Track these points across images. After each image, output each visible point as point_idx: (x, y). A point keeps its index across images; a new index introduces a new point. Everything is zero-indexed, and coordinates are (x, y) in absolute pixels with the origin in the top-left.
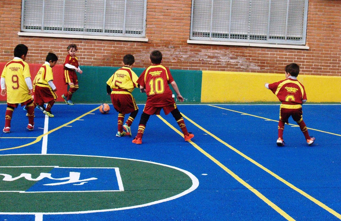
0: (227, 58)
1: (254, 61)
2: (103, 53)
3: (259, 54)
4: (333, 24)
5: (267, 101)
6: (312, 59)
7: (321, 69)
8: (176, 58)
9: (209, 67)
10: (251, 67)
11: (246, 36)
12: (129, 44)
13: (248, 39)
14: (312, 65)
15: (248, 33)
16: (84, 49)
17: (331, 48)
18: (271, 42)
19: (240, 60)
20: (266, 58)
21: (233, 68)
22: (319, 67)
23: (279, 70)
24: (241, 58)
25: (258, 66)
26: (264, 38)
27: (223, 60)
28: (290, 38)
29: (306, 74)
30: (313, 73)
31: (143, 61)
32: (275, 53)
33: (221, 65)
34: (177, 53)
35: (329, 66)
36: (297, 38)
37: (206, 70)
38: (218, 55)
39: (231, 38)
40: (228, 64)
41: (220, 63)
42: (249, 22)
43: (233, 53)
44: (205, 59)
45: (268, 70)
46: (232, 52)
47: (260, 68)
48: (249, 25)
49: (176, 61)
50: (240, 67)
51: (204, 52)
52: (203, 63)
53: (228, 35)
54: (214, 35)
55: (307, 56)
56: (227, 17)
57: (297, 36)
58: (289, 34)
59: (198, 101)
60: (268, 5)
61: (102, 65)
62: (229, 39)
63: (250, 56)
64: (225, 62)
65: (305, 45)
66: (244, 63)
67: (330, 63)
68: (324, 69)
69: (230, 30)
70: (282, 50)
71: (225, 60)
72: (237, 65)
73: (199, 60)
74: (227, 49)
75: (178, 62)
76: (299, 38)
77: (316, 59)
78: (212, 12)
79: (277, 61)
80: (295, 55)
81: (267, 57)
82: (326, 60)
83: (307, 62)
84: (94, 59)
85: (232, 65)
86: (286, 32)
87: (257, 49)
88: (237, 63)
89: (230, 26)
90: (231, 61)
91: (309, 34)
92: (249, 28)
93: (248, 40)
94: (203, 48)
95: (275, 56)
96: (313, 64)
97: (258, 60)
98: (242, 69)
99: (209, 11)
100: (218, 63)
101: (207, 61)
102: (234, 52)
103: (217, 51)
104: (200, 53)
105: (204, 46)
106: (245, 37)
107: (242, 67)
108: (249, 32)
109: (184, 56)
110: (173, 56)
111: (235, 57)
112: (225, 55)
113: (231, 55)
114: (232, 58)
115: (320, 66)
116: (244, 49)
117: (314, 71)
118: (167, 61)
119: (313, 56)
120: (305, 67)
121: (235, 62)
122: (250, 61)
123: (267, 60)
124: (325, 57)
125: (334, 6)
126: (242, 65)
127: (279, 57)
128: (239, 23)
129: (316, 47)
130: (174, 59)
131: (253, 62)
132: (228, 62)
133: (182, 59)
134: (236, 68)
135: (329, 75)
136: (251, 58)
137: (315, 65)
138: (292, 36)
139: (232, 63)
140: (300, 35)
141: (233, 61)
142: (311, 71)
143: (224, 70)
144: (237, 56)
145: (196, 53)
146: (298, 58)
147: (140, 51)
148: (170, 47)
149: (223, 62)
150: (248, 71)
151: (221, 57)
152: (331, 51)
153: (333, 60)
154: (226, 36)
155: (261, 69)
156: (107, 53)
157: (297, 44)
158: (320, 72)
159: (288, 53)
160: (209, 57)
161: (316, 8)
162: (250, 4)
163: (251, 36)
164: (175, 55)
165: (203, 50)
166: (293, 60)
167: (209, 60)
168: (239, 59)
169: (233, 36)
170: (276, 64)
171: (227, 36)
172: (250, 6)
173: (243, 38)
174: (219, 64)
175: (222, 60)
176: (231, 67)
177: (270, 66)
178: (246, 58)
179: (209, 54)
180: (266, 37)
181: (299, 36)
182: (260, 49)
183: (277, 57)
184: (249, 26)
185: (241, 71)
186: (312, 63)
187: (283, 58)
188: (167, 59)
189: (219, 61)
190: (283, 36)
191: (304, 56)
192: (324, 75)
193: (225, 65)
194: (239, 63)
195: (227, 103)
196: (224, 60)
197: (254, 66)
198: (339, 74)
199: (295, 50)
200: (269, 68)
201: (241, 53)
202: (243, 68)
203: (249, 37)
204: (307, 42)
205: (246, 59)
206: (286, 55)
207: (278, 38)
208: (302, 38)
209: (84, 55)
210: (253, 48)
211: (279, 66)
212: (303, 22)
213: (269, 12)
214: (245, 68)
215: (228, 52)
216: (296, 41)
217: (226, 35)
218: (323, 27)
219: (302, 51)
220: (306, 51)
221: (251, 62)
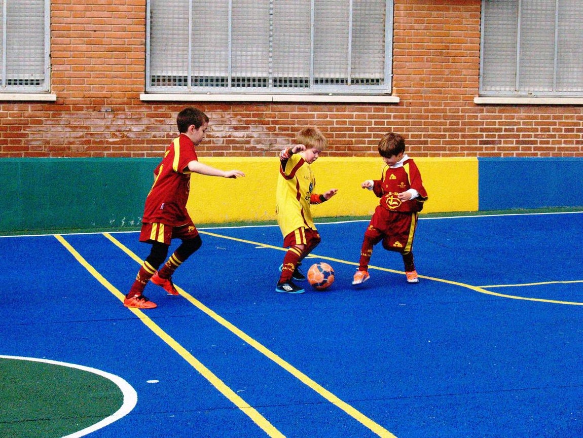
0: (227, 129)
1: (284, 132)
3: (294, 117)
4: (447, 48)
6: (406, 123)
7: (426, 142)
8: (117, 133)
11: (265, 80)
12: (16, 107)
13: (270, 86)
15: (270, 73)
17: (446, 98)
18: (319, 91)
19: (255, 132)
21: (241, 148)
22: (423, 139)
23: (338, 149)
24: (257, 127)
26: (304, 82)
27: (218, 134)
28: (357, 82)
31: (49, 142)
32: (329, 113)
33: (214, 143)
34: (120, 122)
35: (444, 136)
36: (373, 80)
39: (233, 85)
40: (229, 142)
41: (212, 139)
42: (271, 49)
43: (240, 117)
46: (236, 115)
48: (271, 57)
49: (118, 140)
50: (255, 147)
53: (227, 80)
54: (196, 81)
55: (395, 117)
56: (223, 41)
57: (372, 77)
58: (355, 73)
60: (309, 13)
62: (230, 89)
63: (276, 123)
64: (223, 137)
65: (390, 95)
66: (264, 137)
67: (445, 130)
68: (432, 142)
69: (230, 69)
70: (343, 106)
71: (224, 134)
72: (248, 142)
73: (168, 135)
74: (225, 110)
75: (122, 142)
76: (378, 81)
77: (414, 124)
78: (190, 31)
79: (333, 129)
80: (371, 117)
81: (311, 123)
82: (436, 124)
85: (238, 142)
86: (350, 68)
88: (247, 139)
89: (230, 63)
90: (237, 134)
91: (399, 71)
92: (270, 62)
93: (270, 89)
94: (175, 109)
95: (328, 119)
96: (410, 133)
97: (293, 130)
98: (259, 150)
99: (183, 30)
100: (207, 139)
102: (241, 114)
104: (168, 120)
105: (176, 105)
106: (262, 83)
107: (259, 146)
108: (271, 71)
109: (135, 129)
110: (112, 130)
111: (244, 125)
112: (222, 123)
113: (234, 123)
114: (236, 128)
115: (425, 136)
116: (263, 107)
118: (97, 140)
119: (408, 117)
121: (243, 137)
122: (276, 132)
124: (433, 117)
125: (448, 10)
126: (259, 142)
127: (337, 123)
128: (249, 53)
129: (413, 98)
130: (114, 135)
131: (282, 134)
132: (230, 136)
133: (131, 135)
134: (247, 149)
135: (444, 155)
136: (277, 126)
137: (413, 136)
138: (362, 76)
139: (237, 139)
140: (380, 73)
141: (239, 134)
143: (221, 155)
144: (247, 122)
145: (160, 121)
146: (376, 123)
148: (103, 110)
149: (218, 137)
151: (213, 127)
152: (446, 105)
153: (451, 124)
154: (221, 82)
157: (372, 92)
158: (426, 149)
159: (355, 113)
161: (410, 15)
162: (271, 12)
163: (275, 81)
164: (116, 128)
166: (367, 126)
168: (251, 129)
169: (238, 82)
170: (332, 136)
171: (225, 83)
172: (271, 17)
173: (259, 86)
174: (209, 142)
175: (216, 132)
176: (236, 148)
178: (267, 128)
180: (306, 82)
181: (377, 76)
182: (296, 106)
183: (332, 123)
184: (270, 60)
185: (258, 155)
186: (408, 130)
187: (345, 123)
188: (98, 137)
189: (209, 136)
190: (343, 76)
191: (388, 117)
192: (433, 155)
193: (223, 143)
194: (252, 137)
195: (230, 224)
196: (220, 133)
197: (284, 142)
198: (466, 152)
201: (254, 116)
203: (271, 81)
204: (394, 88)
206: (351, 117)
207: (332, 81)
208: (383, 80)
210: (280, 106)
211: (338, 141)
212: (384, 46)
213: (312, 28)
214: (265, 148)
215: (228, 115)
216: (369, 87)
217: (223, 80)
218: (428, 54)
219: (385, 107)
221: (276, 135)
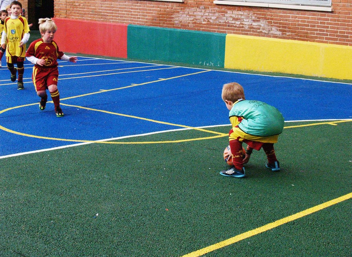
0: (250, 21)
1: (275, 25)
2: (152, 13)
3: (280, 16)
5: (286, 72)
6: (337, 24)
7: (347, 37)
8: (206, 20)
9: (234, 30)
10: (272, 32)
12: (170, 4)
14: (337, 32)
16: (140, 9)
18: (294, 3)
19: (263, 23)
20: (287, 22)
21: (256, 32)
22: (345, 35)
23: (301, 36)
24: (263, 21)
25: (280, 30)
29: (330, 43)
30: (338, 42)
31: (181, 22)
32: (297, 15)
34: (207, 14)
37: (231, 33)
38: (242, 17)
40: (251, 28)
41: (243, 25)
43: (256, 15)
44: (230, 22)
45: (289, 35)
46: (254, 14)
47: (281, 32)
49: (206, 23)
51: (230, 13)
52: (229, 26)
55: (331, 20)
59: (222, 66)
61: (151, 25)
63: (272, 19)
64: (248, 25)
65: (331, 7)
66: (266, 27)
68: (350, 37)
70: (305, 12)
71: (249, 23)
72: (259, 29)
73: (225, 22)
74: (249, 11)
75: (207, 24)
77: (341, 25)
79: (299, 25)
80: (318, 19)
81: (289, 20)
83: (331, 28)
84: (147, 19)
85: (254, 28)
87: (278, 10)
88: (259, 27)
94: (229, 9)
95: (297, 19)
96: (339, 30)
97: (280, 23)
98: (263, 33)
100: (241, 26)
101: (232, 24)
102: (256, 13)
103: (241, 13)
104: (226, 15)
105: (229, 7)
107: (263, 31)
109: (213, 18)
110: (204, 17)
111: (258, 20)
112: (248, 17)
113: (253, 18)
114: (254, 21)
115: (347, 33)
116: (266, 10)
117: (340, 40)
118: (198, 22)
119: (338, 21)
120: (329, 33)
121: (257, 26)
122: (272, 24)
123: (288, 24)
126: (264, 29)
127: (301, 21)
129: (341, 9)
130: (204, 20)
131: (274, 26)
132: (251, 25)
133: (211, 21)
134: (259, 32)
136: (273, 21)
137: (340, 32)
139: (254, 27)
141: (255, 24)
142: (337, 40)
143: (247, 34)
144: (258, 18)
145: (223, 15)
146: (321, 23)
147: (178, 12)
148: (201, 8)
149: (246, 25)
150: (270, 37)
151: (244, 19)
155: (283, 34)
156: (155, 13)
157: (321, 5)
158: (347, 41)
159: (310, 16)
160: (234, 19)
164: (206, 17)
165: (229, 12)
166: (316, 25)
167: (233, 22)
168: (261, 22)
170: (298, 29)
174: (243, 27)
175: (245, 22)
176: (253, 31)
177: (292, 32)
179: (234, 16)
182: (282, 11)
183: (298, 21)
185: (263, 36)
186: (338, 28)
187: (305, 22)
188: (199, 21)
189: (242, 24)
191: (327, 20)
193: (248, 28)
194: (261, 26)
196: (247, 22)
197: (275, 30)
199: (318, 13)
200: (290, 33)
201: (263, 15)
202: (265, 33)
204: (333, 3)
205: (268, 22)
206: (308, 18)
209: (140, 15)
210: (274, 10)
211: (301, 31)
214: (266, 32)
215: (251, 13)
219: (326, 14)
220: (331, 14)
221: (272, 26)
